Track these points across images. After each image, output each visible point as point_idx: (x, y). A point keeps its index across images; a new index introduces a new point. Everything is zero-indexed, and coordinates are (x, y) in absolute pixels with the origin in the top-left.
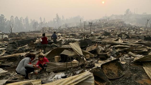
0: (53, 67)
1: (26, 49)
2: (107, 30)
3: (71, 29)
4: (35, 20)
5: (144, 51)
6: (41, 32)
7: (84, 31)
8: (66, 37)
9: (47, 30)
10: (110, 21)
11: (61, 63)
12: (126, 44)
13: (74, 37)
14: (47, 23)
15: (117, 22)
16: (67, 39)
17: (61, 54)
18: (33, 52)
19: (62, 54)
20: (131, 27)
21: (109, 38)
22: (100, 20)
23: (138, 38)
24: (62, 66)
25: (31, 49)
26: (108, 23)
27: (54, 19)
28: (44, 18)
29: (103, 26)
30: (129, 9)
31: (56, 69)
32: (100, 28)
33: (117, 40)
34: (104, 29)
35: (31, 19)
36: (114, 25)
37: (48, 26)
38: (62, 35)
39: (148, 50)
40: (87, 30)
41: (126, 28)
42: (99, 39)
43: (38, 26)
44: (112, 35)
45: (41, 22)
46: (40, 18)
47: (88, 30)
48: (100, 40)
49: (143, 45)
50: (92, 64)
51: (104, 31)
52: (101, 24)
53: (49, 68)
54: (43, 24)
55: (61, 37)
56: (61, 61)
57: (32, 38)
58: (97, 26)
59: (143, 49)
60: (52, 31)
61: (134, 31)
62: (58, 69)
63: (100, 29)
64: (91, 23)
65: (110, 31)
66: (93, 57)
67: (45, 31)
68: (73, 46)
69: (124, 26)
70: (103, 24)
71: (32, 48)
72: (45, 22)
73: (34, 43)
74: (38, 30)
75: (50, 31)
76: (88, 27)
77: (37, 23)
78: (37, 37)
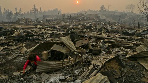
0: (46, 67)
1: (3, 42)
2: (85, 24)
3: (49, 21)
4: (9, 10)
5: (130, 45)
6: (17, 24)
7: (63, 24)
8: (48, 30)
9: (24, 22)
10: (87, 15)
11: (56, 62)
12: (111, 38)
13: (55, 30)
14: (23, 14)
15: (93, 17)
16: (48, 31)
17: (51, 50)
18: (11, 45)
19: (53, 50)
20: (106, 22)
21: (91, 32)
22: (77, 14)
23: (116, 32)
24: (57, 65)
25: (8, 43)
26: (86, 17)
27: (31, 10)
28: (20, 9)
29: (81, 20)
30: (103, 6)
31: (50, 69)
32: (78, 21)
33: (101, 34)
34: (82, 23)
35: (5, 9)
36: (91, 19)
37: (24, 17)
38: (42, 27)
39: (133, 45)
40: (65, 23)
41: (101, 23)
42: (80, 32)
43: (13, 17)
44: (92, 29)
45: (17, 13)
46: (15, 9)
47: (67, 23)
48: (83, 33)
49: (127, 40)
50: (88, 61)
51: (82, 24)
52: (79, 18)
53: (40, 67)
54: (19, 15)
55: (42, 29)
56: (50, 57)
57: (8, 29)
58: (75, 20)
59: (129, 44)
60: (29, 22)
61: (110, 26)
62: (52, 69)
63: (79, 23)
64: (70, 16)
65: (87, 25)
66: (85, 52)
67: (22, 22)
68: (65, 40)
69: (100, 21)
70: (81, 18)
71: (10, 41)
72: (21, 13)
73: (13, 35)
74: (14, 21)
75: (27, 22)
76: (66, 20)
77: (12, 13)
78: (14, 29)
